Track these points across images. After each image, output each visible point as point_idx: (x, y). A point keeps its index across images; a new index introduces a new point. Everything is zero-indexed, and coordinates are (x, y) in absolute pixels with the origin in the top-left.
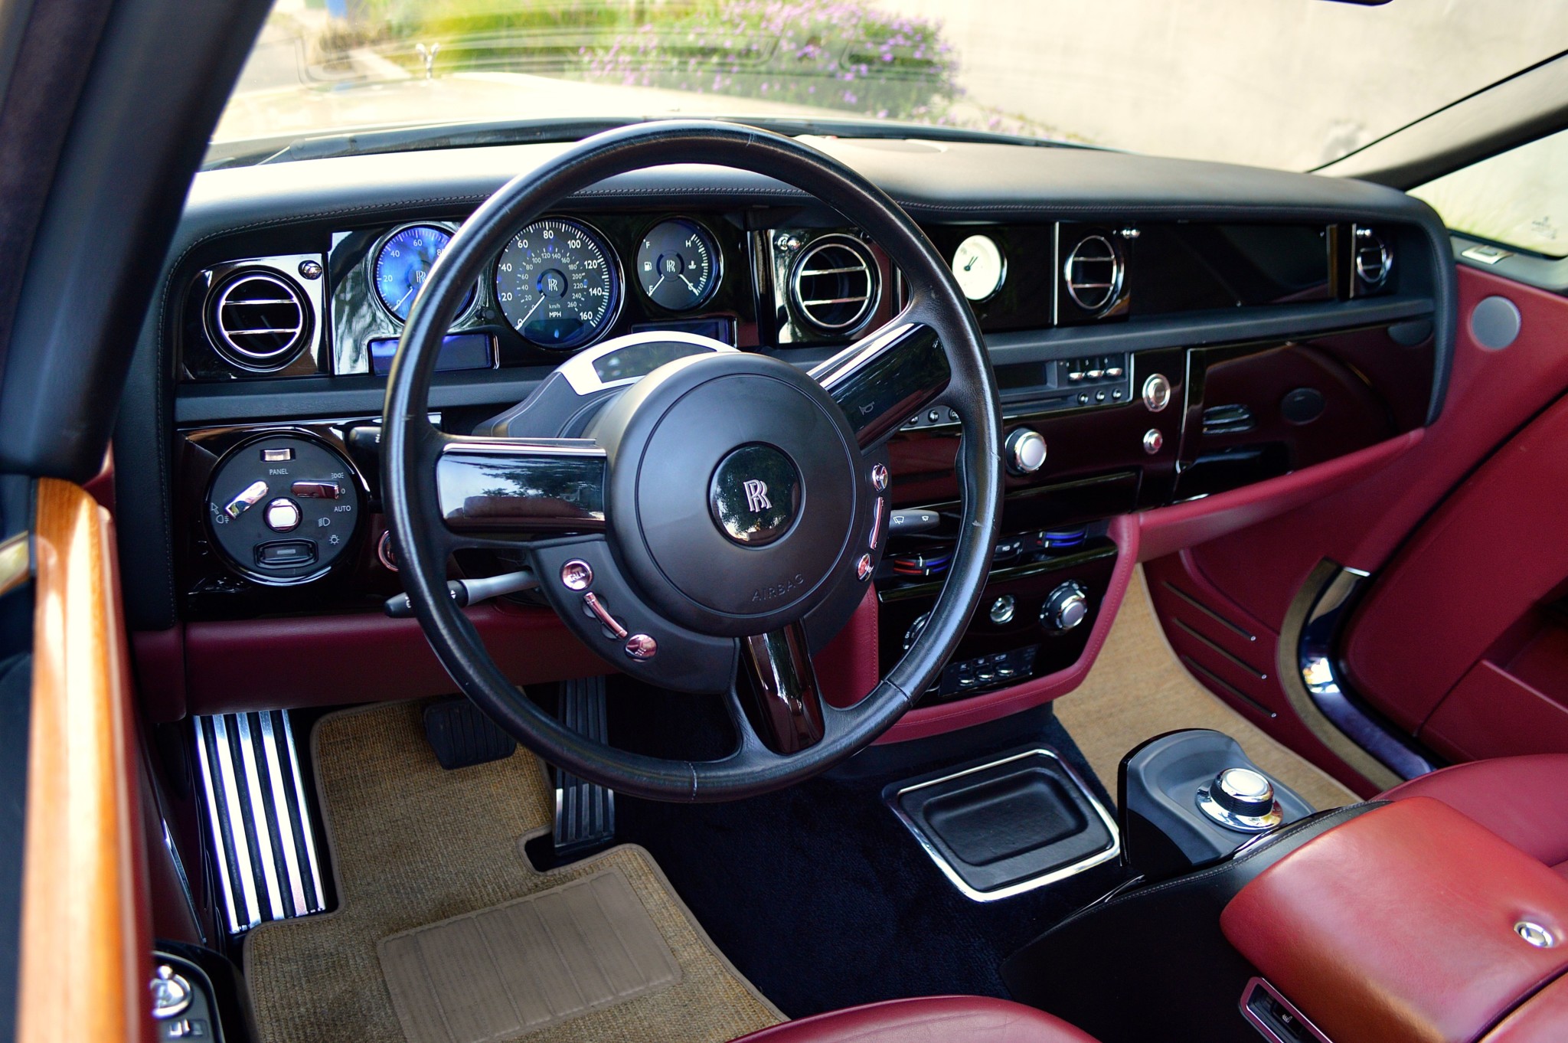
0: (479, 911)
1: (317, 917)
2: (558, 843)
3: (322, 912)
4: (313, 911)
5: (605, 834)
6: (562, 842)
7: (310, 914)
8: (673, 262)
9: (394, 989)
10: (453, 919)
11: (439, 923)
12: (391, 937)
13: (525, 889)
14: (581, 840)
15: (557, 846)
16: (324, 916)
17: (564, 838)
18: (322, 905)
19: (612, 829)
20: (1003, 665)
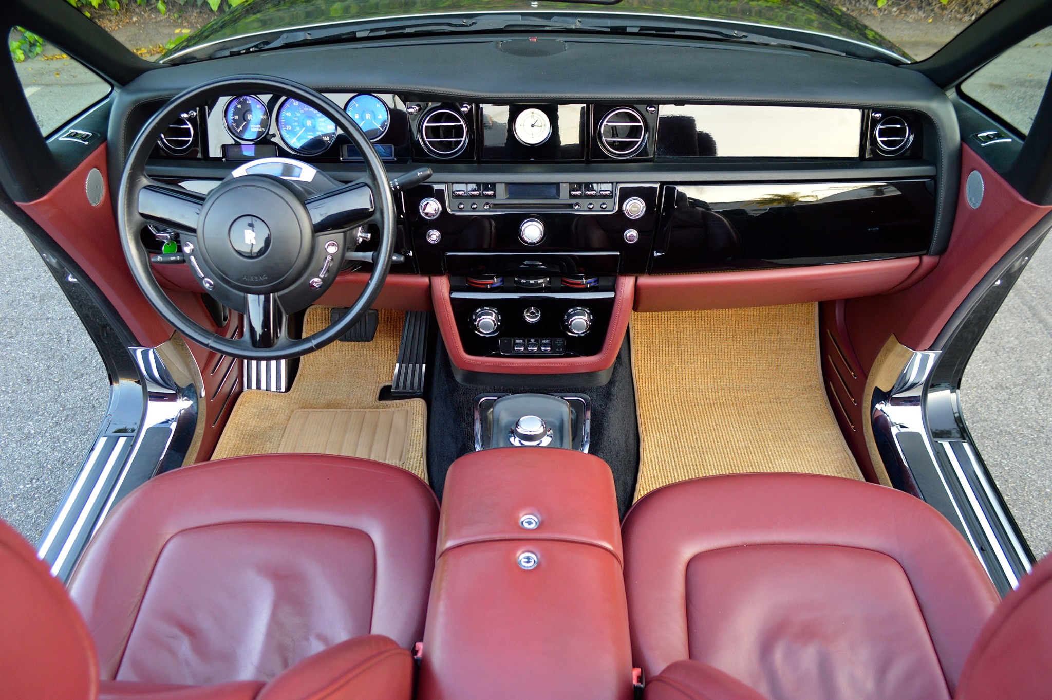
0: (342, 410)
1: (279, 393)
2: (393, 389)
3: (282, 392)
4: (279, 391)
5: (418, 391)
6: (395, 389)
7: (277, 392)
8: (370, 115)
9: (287, 431)
10: (329, 410)
11: (322, 410)
12: (299, 410)
13: (367, 407)
14: (405, 391)
15: (392, 390)
16: (283, 394)
17: (397, 387)
18: (283, 389)
19: (422, 390)
20: (546, 345)
